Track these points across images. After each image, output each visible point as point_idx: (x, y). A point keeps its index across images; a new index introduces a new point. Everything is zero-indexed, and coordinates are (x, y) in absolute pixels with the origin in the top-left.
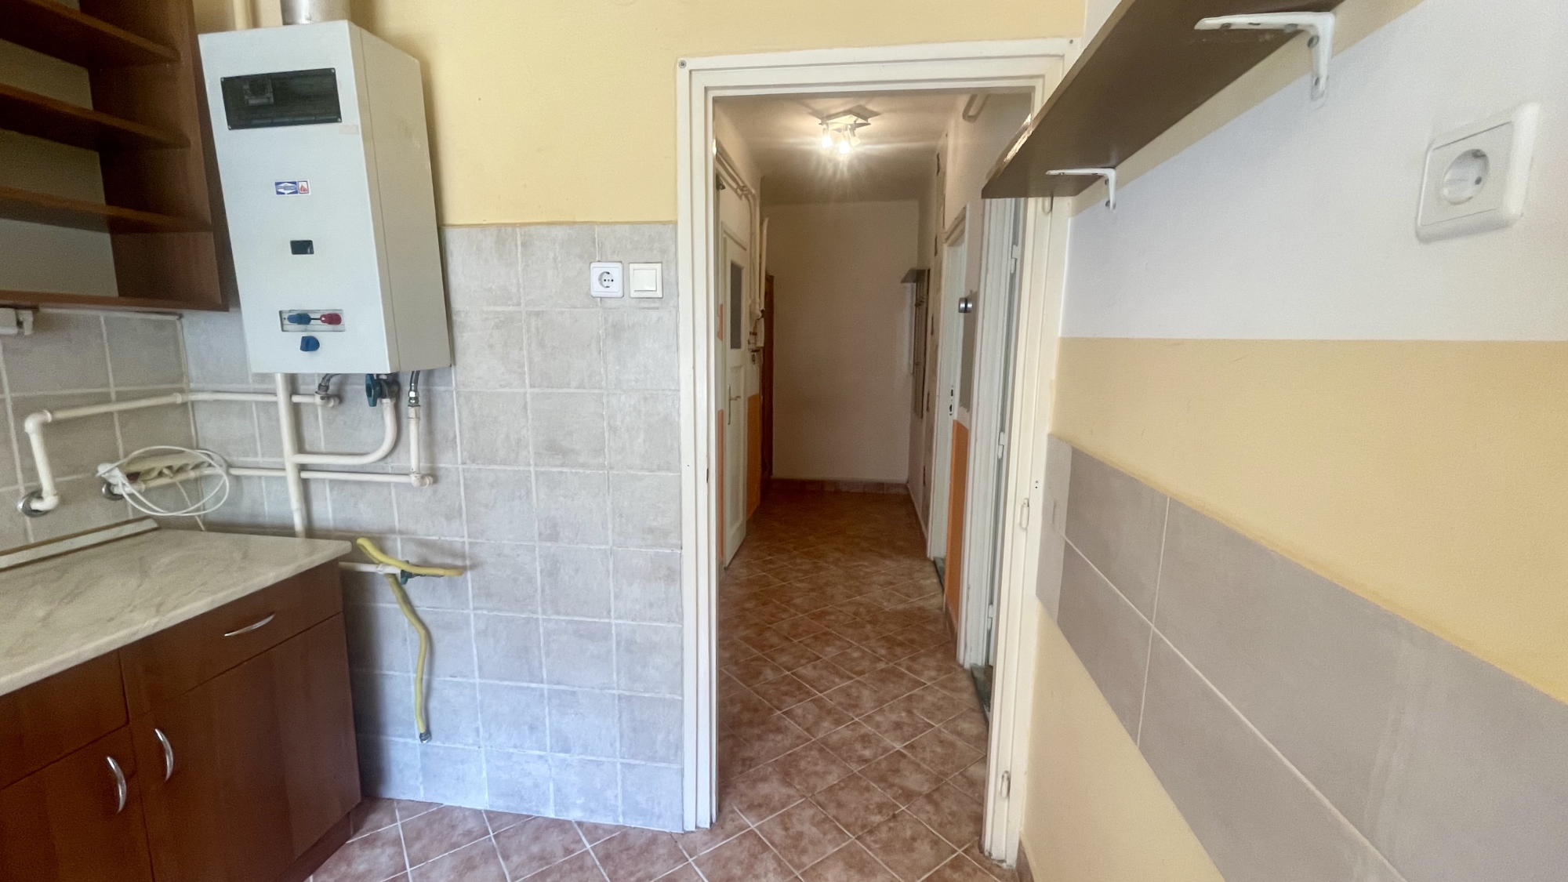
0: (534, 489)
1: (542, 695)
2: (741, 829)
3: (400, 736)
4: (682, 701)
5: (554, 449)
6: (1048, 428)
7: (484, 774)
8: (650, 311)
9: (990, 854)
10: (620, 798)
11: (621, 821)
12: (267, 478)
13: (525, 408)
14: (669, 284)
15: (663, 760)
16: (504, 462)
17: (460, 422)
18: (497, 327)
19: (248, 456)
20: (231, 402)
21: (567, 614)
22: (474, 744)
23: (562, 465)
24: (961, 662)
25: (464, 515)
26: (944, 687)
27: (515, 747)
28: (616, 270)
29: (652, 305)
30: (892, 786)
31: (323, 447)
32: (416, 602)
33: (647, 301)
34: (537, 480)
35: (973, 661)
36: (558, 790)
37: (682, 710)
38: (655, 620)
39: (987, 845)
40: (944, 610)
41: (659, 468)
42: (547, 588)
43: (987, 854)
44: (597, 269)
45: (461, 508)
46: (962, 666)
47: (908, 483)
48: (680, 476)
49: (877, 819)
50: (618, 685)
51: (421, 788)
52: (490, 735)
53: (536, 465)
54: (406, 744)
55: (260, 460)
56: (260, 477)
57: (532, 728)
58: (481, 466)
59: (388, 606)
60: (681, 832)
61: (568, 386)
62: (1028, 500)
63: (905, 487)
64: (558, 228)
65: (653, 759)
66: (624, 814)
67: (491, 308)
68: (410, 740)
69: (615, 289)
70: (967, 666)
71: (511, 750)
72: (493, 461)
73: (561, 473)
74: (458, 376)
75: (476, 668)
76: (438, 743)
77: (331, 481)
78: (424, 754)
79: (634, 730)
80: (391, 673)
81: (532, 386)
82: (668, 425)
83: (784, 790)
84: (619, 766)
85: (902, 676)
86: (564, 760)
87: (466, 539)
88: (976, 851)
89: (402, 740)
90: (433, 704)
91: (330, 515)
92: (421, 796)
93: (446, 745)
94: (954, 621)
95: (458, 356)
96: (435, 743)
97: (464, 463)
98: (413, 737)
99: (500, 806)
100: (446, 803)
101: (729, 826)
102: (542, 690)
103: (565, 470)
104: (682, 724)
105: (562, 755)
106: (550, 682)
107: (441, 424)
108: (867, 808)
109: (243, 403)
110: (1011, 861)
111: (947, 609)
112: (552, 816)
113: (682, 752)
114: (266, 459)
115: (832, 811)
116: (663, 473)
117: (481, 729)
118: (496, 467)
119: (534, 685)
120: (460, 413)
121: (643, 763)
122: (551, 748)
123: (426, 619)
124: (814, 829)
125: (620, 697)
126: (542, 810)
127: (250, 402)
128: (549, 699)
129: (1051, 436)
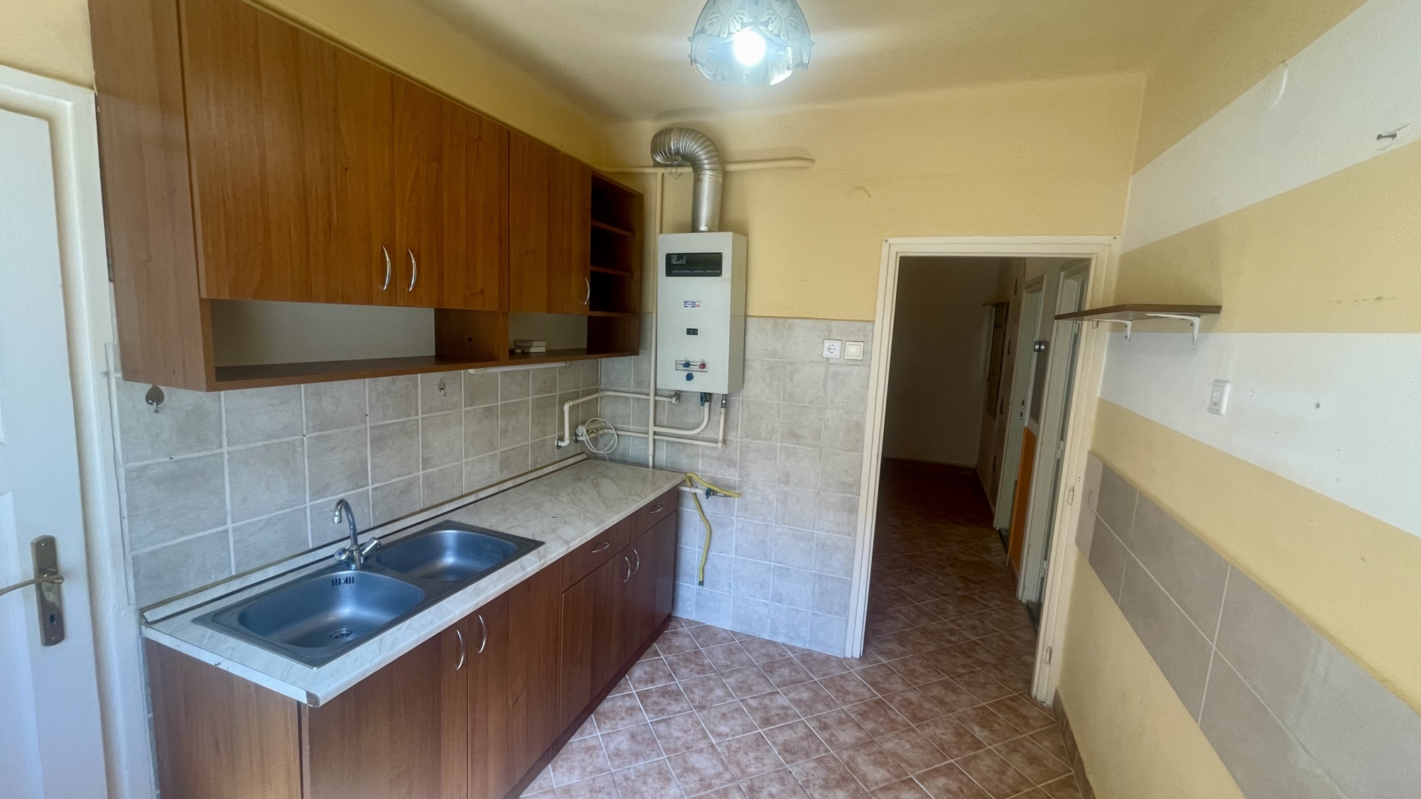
0: (778, 455)
1: (770, 568)
2: (878, 662)
3: (685, 582)
4: (851, 581)
5: (793, 435)
6: (1088, 447)
7: (731, 610)
8: (855, 367)
9: (1036, 698)
10: (808, 632)
11: (807, 647)
12: (633, 436)
13: (779, 412)
14: (867, 354)
15: (836, 614)
16: (763, 439)
17: (742, 416)
18: (768, 369)
19: (625, 424)
20: (620, 396)
21: (789, 525)
22: (727, 592)
23: (796, 444)
24: (1020, 598)
25: (738, 466)
26: (1004, 610)
27: (751, 596)
28: (837, 345)
29: (856, 363)
30: (970, 657)
31: (665, 423)
32: (705, 510)
33: (854, 363)
34: (781, 450)
35: (1029, 598)
36: (773, 624)
37: (851, 586)
38: (839, 534)
39: (1034, 692)
40: (1007, 565)
41: (851, 450)
42: (780, 509)
43: (1033, 698)
44: (827, 343)
45: (736, 461)
46: (1020, 601)
47: (976, 468)
48: (862, 456)
49: (962, 671)
50: (815, 568)
51: (694, 612)
52: (737, 588)
53: (781, 442)
54: (689, 587)
55: (631, 427)
56: (629, 436)
57: (762, 586)
58: (750, 440)
59: (689, 510)
60: (843, 657)
61: (804, 402)
62: (1073, 487)
63: (974, 471)
64: (809, 321)
65: (830, 613)
66: (810, 642)
67: (766, 359)
68: (691, 586)
69: (836, 354)
70: (1024, 601)
71: (748, 598)
72: (757, 438)
73: (795, 448)
74: (744, 392)
75: (734, 549)
76: (707, 589)
77: (667, 441)
78: (698, 594)
79: (822, 594)
80: (686, 547)
81: (783, 401)
82: (859, 427)
83: (902, 649)
84: (810, 614)
85: (976, 601)
86: (778, 607)
87: (737, 478)
88: (1027, 696)
89: (686, 584)
90: (708, 566)
91: (664, 459)
92: (693, 618)
93: (712, 590)
94: (1016, 571)
95: (746, 382)
96: (706, 588)
97: (741, 438)
98: (693, 584)
99: (738, 629)
100: (707, 624)
101: (871, 659)
102: (770, 565)
103: (796, 446)
104: (850, 594)
105: (778, 604)
106: (775, 562)
107: (732, 417)
108: (955, 665)
109: (626, 398)
110: (1049, 702)
111: (1010, 564)
112: (767, 638)
113: (849, 610)
114: (634, 427)
115: (932, 663)
116: (852, 453)
117: (732, 584)
118: (759, 442)
119: (766, 562)
120: (742, 412)
121: (824, 614)
122: (772, 599)
123: (710, 519)
124: (923, 669)
125: (815, 575)
126: (762, 634)
127: (630, 397)
128: (774, 571)
129: (1090, 452)
